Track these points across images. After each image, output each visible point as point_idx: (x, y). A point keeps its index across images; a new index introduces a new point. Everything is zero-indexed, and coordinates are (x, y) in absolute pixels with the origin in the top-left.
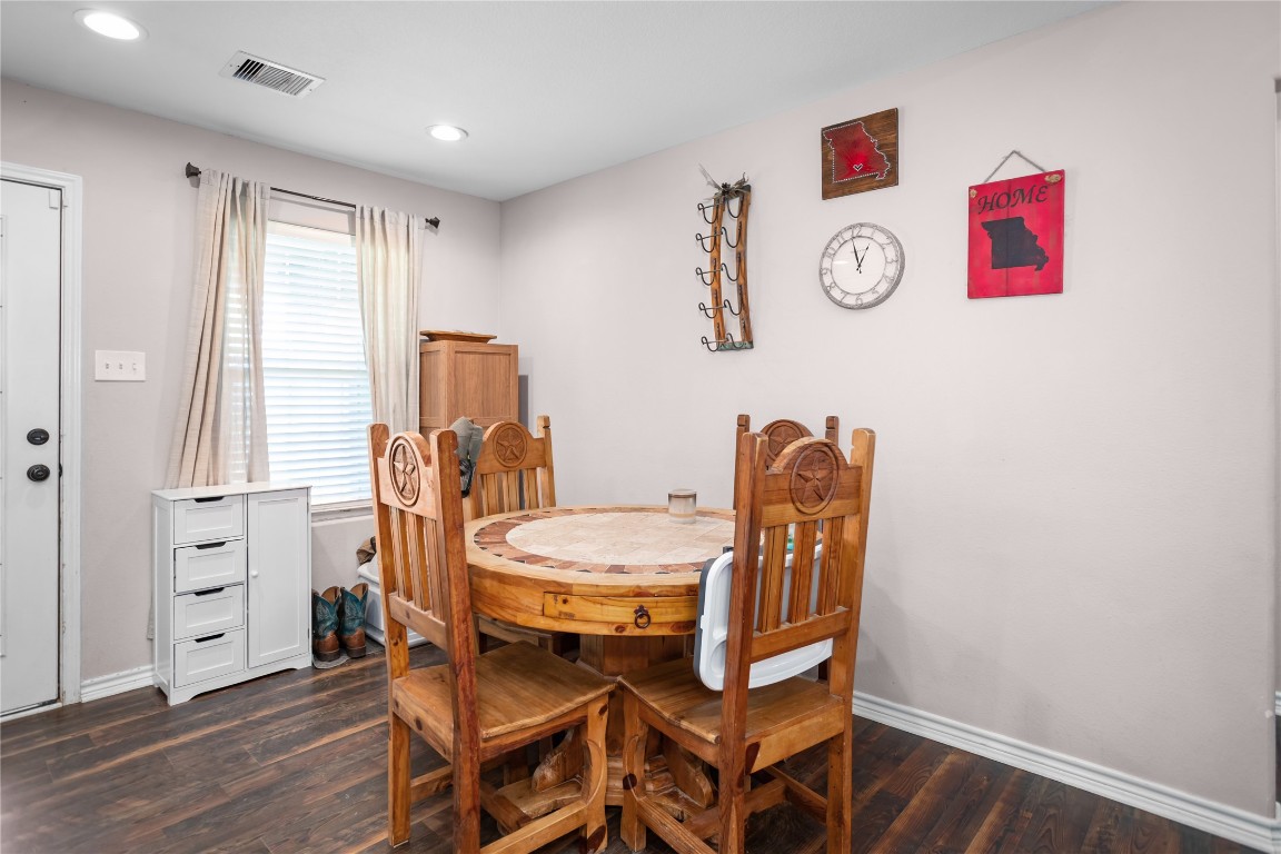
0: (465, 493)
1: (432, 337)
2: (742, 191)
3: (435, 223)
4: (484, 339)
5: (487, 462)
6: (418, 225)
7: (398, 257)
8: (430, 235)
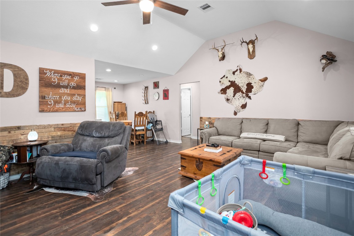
0: (118, 118)
1: (115, 102)
2: (147, 87)
3: (115, 88)
4: (121, 102)
5: (120, 116)
6: (113, 89)
7: (111, 93)
8: (115, 89)
